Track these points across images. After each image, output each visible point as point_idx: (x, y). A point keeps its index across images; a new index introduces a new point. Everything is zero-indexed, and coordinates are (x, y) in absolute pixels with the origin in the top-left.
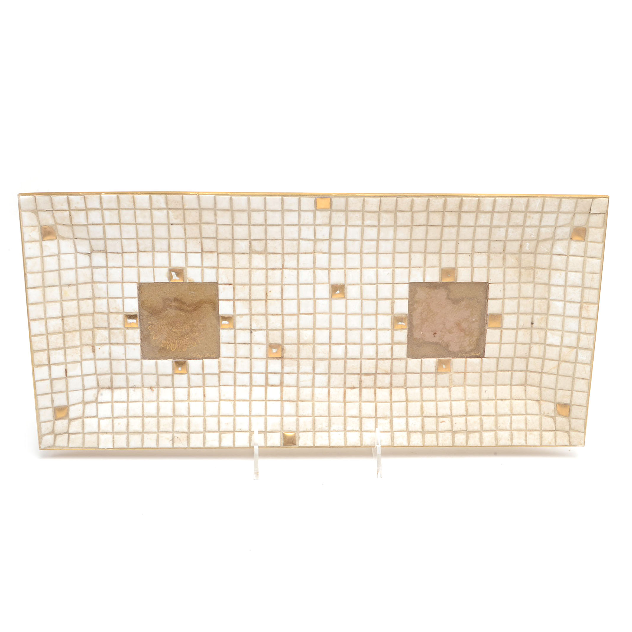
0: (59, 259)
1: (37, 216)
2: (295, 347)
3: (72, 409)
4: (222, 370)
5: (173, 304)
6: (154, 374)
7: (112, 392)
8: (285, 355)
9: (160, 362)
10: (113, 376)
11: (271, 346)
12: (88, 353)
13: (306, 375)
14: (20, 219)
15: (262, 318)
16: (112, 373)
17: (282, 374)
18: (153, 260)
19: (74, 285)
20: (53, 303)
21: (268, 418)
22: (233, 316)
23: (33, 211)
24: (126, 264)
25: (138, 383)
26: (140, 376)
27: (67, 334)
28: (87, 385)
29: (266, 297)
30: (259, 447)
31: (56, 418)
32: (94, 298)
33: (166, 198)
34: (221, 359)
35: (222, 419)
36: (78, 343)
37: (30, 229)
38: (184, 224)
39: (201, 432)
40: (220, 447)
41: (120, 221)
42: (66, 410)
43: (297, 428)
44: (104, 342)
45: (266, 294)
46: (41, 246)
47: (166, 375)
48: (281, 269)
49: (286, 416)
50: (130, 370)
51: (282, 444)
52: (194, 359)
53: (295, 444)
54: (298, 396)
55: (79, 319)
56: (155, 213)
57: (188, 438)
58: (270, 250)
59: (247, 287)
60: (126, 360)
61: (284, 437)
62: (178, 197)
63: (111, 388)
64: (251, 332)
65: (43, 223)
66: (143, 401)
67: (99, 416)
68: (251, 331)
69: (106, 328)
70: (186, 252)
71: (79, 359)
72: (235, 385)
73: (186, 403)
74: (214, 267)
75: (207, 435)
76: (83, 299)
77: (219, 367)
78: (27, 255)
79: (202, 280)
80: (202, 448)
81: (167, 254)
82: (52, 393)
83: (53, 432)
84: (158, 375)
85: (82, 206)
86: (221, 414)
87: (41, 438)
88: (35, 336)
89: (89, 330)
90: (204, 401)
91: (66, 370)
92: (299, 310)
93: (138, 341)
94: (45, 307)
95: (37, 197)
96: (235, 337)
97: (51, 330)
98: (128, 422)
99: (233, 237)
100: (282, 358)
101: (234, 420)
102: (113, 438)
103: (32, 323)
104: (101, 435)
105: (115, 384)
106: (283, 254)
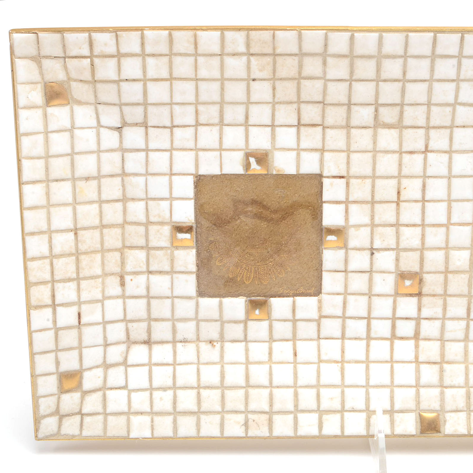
0: (72, 137)
1: (40, 67)
2: (441, 277)
3: (87, 375)
4: (324, 314)
5: (250, 209)
6: (216, 321)
7: (150, 349)
8: (425, 290)
9: (227, 301)
10: (152, 323)
11: (402, 276)
12: (114, 288)
13: (456, 322)
14: (12, 71)
15: (391, 231)
16: (150, 319)
17: (418, 320)
18: (221, 138)
19: (94, 178)
20: (62, 208)
21: (396, 390)
22: (344, 227)
23: (33, 58)
24: (177, 144)
25: (191, 335)
26: (194, 323)
27: (82, 257)
28: (111, 338)
29: (398, 198)
30: (386, 436)
31: (62, 390)
32: (124, 200)
33: (248, 37)
34: (323, 296)
35: (323, 391)
36: (99, 272)
37: (28, 87)
38: (274, 79)
39: (291, 412)
40: (321, 436)
41: (171, 74)
42: (79, 376)
43: (442, 406)
44: (139, 269)
45: (399, 193)
46: (45, 115)
47: (236, 322)
48: (423, 152)
49: (423, 387)
50: (179, 314)
51: (419, 431)
52: (279, 296)
53: (438, 431)
54: (442, 355)
55: (102, 233)
56: (230, 61)
57: (270, 422)
58: (407, 122)
59: (369, 182)
60: (173, 297)
61: (422, 419)
62: (267, 35)
63: (148, 342)
64: (372, 254)
65: (49, 77)
66: (199, 363)
67: (130, 387)
68: (372, 251)
69: (142, 248)
70: (273, 126)
71: (100, 297)
72: (343, 337)
73: (267, 366)
74: (316, 150)
75: (300, 416)
76: (108, 201)
77: (320, 308)
78: (22, 130)
79: (298, 170)
80: (292, 437)
81: (242, 128)
82: (57, 350)
83: (57, 412)
84: (222, 322)
85: (112, 50)
86: (322, 383)
87: (39, 422)
88: (33, 259)
89: (116, 250)
90: (295, 363)
91: (79, 314)
92: (449, 218)
93: (194, 268)
94: (49, 213)
95: (41, 35)
96: (346, 261)
97: (57, 250)
98: (175, 397)
99: (350, 101)
100: (419, 294)
101: (343, 392)
102: (152, 421)
103: (27, 238)
104: (132, 417)
105: (155, 336)
106: (428, 128)
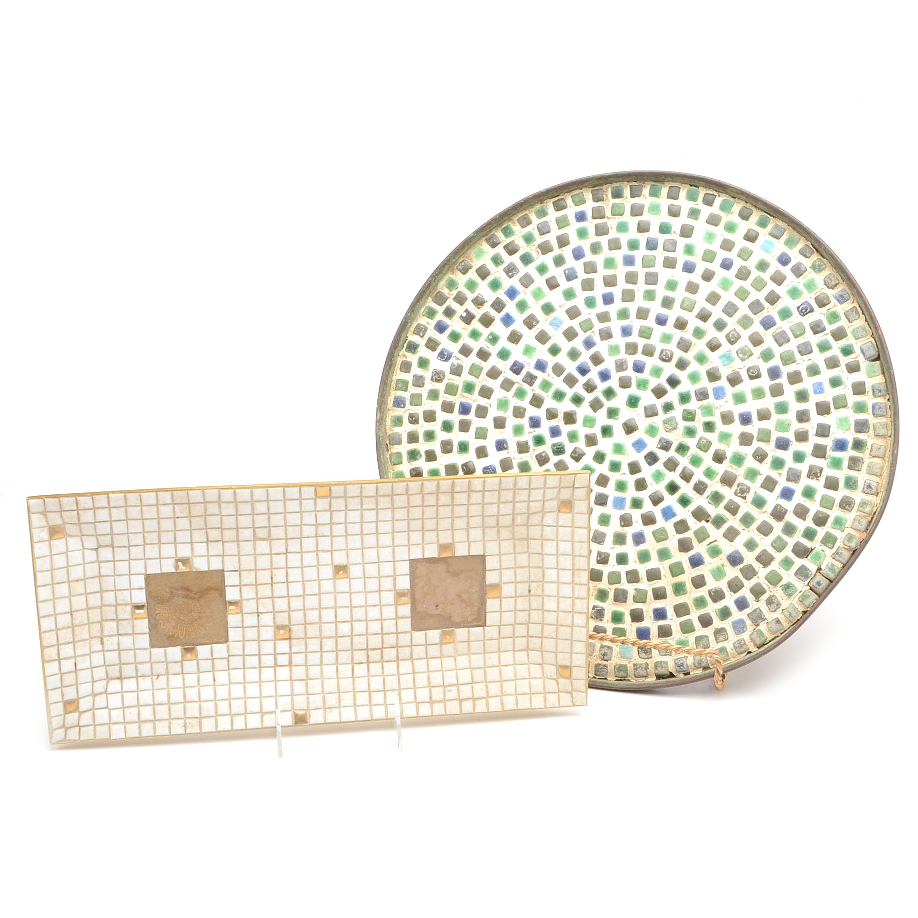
0: (67, 557)
1: (46, 517)
2: (303, 627)
3: (81, 701)
4: (231, 654)
5: (180, 592)
6: (163, 662)
7: (122, 682)
8: (293, 636)
9: (169, 649)
10: (122, 666)
11: (278, 628)
12: (97, 645)
13: (313, 654)
14: (29, 521)
15: (269, 601)
16: (121, 664)
17: (290, 654)
18: (160, 552)
19: (82, 580)
20: (63, 599)
21: (278, 698)
22: (240, 601)
23: (41, 513)
24: (132, 556)
25: (148, 672)
26: (149, 664)
27: (76, 629)
28: (96, 677)
29: (272, 582)
31: (66, 712)
32: (101, 591)
33: (172, 495)
34: (229, 643)
35: (233, 702)
36: (87, 637)
37: (39, 530)
38: (190, 516)
39: (213, 716)
40: (232, 730)
41: (127, 517)
42: (76, 703)
43: (308, 707)
44: (112, 633)
45: (272, 578)
46: (50, 545)
47: (176, 662)
48: (285, 554)
49: (296, 695)
50: (139, 659)
51: (294, 723)
52: (202, 645)
53: (306, 722)
54: (307, 675)
55: (88, 613)
56: (162, 508)
57: (200, 723)
58: (273, 537)
59: (253, 573)
60: (135, 649)
61: (296, 715)
62: (184, 493)
63: (120, 678)
64: (258, 616)
65: (51, 523)
66: (153, 689)
67: (109, 708)
68: (258, 614)
69: (114, 620)
70: (192, 543)
71: (88, 652)
72: (244, 668)
73: (197, 689)
74: (219, 556)
75: (219, 718)
76: (91, 593)
77: (228, 651)
78: (36, 556)
79: (209, 568)
80: (214, 732)
81: (173, 545)
82: (62, 687)
83: (63, 726)
84: (167, 663)
85: (90, 505)
86: (232, 697)
87: (52, 733)
88: (45, 632)
89: (98, 622)
90: (214, 685)
91: (75, 664)
92: (304, 592)
93: (148, 631)
94: (54, 603)
95: (46, 500)
96: (242, 621)
97: (60, 625)
98: (139, 711)
99: (237, 526)
100: (290, 639)
101: (245, 702)
102: (125, 728)
103: (42, 620)
104: (112, 726)
105: (124, 674)
106: (287, 539)
